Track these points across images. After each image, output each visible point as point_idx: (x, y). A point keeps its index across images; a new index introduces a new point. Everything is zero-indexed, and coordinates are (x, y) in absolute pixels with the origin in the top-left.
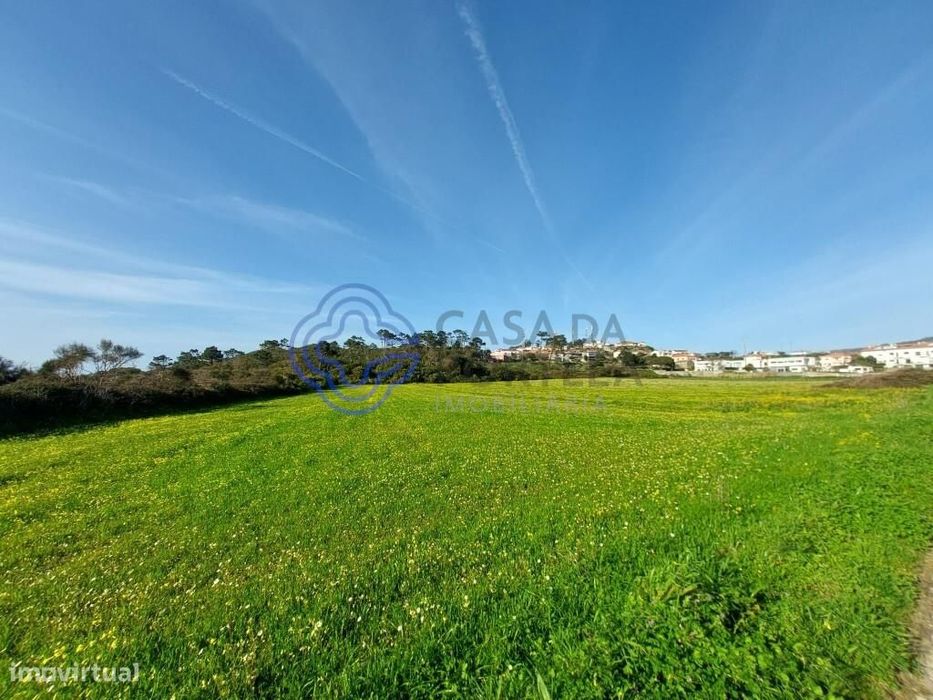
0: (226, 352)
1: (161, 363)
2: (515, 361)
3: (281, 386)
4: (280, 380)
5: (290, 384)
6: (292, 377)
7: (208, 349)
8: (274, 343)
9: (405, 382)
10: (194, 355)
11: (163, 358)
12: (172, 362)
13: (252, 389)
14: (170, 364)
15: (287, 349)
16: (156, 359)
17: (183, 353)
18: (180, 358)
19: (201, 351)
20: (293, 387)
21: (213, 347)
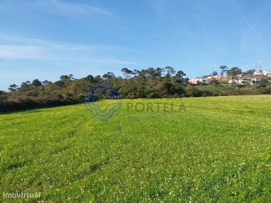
0: (43, 82)
1: (14, 88)
2: (205, 84)
3: (61, 100)
4: (61, 97)
5: (67, 98)
6: (70, 95)
7: (34, 80)
8: (66, 77)
9: (135, 98)
10: (28, 84)
11: (14, 85)
12: (19, 87)
13: (44, 101)
14: (18, 89)
15: (72, 79)
16: (11, 86)
17: (23, 83)
18: (22, 86)
19: (31, 82)
20: (69, 100)
21: (36, 80)
